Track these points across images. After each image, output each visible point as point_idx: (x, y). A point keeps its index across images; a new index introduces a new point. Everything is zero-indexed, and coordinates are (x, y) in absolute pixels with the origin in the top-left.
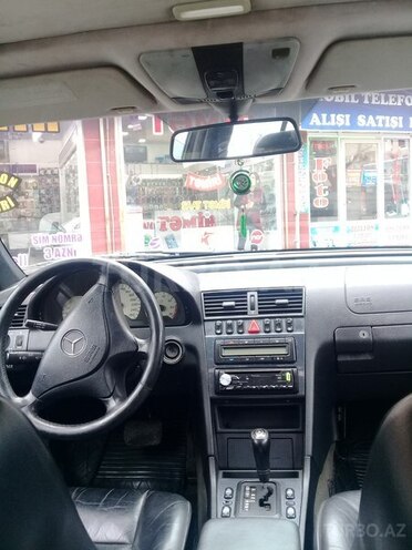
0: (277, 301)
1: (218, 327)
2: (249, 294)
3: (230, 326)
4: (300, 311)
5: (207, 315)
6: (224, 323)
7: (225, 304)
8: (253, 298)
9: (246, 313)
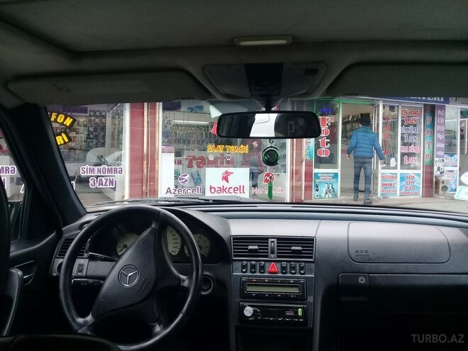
0: (293, 248)
1: (244, 267)
2: (270, 240)
3: (253, 267)
4: (311, 257)
5: (235, 256)
6: (249, 263)
7: (250, 247)
8: (273, 244)
9: (267, 256)
